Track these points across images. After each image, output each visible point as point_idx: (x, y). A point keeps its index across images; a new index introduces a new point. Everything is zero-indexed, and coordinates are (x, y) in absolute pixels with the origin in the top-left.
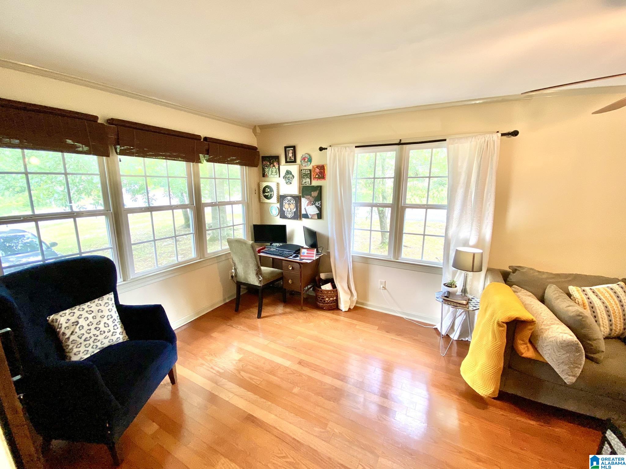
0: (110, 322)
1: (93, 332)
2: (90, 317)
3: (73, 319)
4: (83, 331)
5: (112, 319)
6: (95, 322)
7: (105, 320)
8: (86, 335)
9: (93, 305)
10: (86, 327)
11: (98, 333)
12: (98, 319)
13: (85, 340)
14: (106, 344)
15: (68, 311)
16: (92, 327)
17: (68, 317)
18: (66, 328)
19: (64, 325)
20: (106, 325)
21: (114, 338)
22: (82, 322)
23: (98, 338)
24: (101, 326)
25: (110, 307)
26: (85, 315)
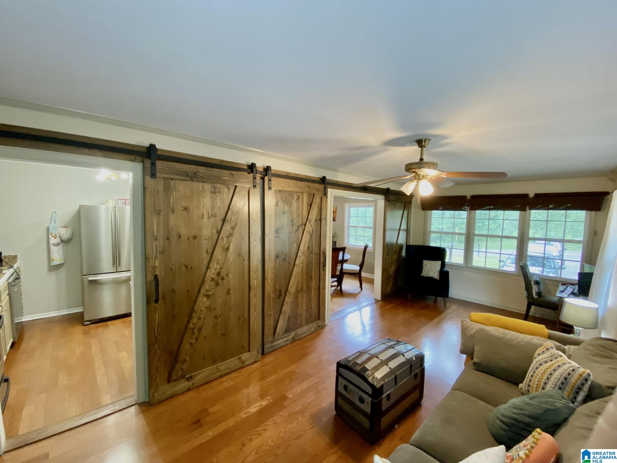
0: (435, 270)
1: (429, 270)
2: (431, 265)
3: (427, 263)
4: (427, 268)
5: (435, 269)
6: (431, 267)
7: (433, 268)
8: (427, 270)
9: (433, 262)
10: (428, 267)
11: (430, 271)
12: (432, 267)
13: (427, 271)
14: (431, 276)
15: (427, 261)
16: (430, 268)
17: (426, 262)
18: (425, 265)
19: (424, 264)
20: (433, 270)
21: (434, 275)
22: (428, 265)
23: (430, 272)
24: (432, 269)
25: (437, 265)
26: (430, 263)
